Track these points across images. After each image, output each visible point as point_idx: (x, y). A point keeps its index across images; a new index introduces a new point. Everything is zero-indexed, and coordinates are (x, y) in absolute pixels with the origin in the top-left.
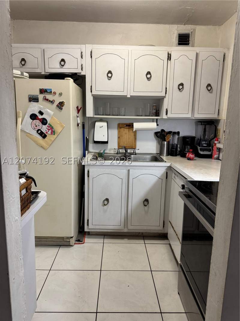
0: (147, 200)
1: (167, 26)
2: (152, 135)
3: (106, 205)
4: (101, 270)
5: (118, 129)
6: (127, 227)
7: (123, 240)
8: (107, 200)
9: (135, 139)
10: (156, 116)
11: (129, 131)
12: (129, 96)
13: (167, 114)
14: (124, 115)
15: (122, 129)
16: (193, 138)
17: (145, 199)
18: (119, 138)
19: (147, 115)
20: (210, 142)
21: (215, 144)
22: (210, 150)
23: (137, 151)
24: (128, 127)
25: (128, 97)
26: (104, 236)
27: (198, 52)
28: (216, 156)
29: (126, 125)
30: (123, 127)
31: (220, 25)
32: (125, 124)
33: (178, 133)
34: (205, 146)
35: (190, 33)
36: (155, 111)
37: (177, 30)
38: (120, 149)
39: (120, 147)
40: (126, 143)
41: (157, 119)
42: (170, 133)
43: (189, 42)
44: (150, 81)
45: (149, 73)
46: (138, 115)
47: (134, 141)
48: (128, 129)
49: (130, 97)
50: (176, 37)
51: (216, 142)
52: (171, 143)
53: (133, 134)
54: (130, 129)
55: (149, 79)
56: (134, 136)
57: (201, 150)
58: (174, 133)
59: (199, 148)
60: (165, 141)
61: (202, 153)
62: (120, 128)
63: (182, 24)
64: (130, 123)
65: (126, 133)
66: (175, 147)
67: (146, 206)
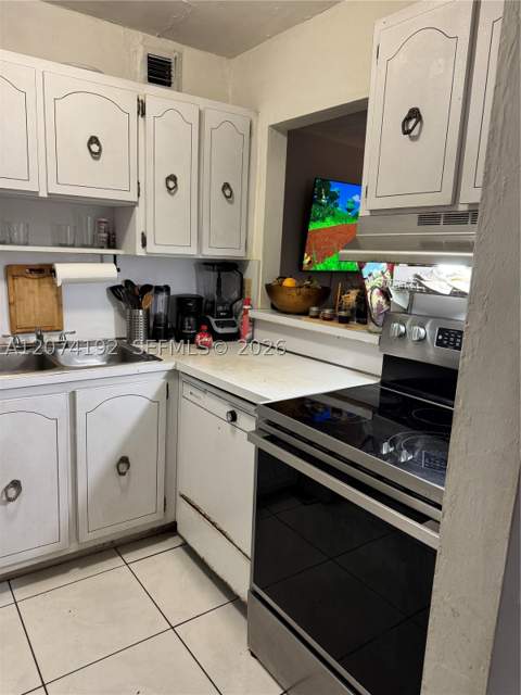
0: (124, 460)
1: (120, 30)
2: (102, 295)
3: (14, 499)
4: (44, 685)
5: (6, 279)
6: (78, 540)
7: (67, 574)
8: (16, 484)
9: (60, 305)
10: (110, 247)
11: (39, 285)
12: (43, 194)
13: (144, 245)
14: (26, 244)
15: (21, 280)
16: (198, 299)
17: (119, 457)
18: (10, 304)
19: (85, 243)
20: (231, 306)
21: (246, 312)
22: (233, 324)
23: (69, 338)
24: (36, 276)
25: (41, 195)
26: (9, 580)
27: (202, 108)
28: (248, 336)
29: (31, 270)
30: (22, 276)
31: (230, 58)
32: (26, 266)
33: (167, 289)
34: (223, 317)
35: (173, 61)
36: (105, 235)
37: (145, 46)
38: (19, 335)
39: (16, 329)
40: (33, 318)
41: (115, 256)
42: (147, 288)
43: (170, 78)
44: (100, 161)
45: (93, 140)
46: (64, 242)
47: (56, 312)
48: (36, 281)
49: (46, 196)
50: (142, 62)
51: (246, 307)
52: (152, 312)
53: (51, 294)
54: (42, 280)
55: (96, 155)
56: (55, 299)
57: (218, 324)
58: (159, 289)
59: (213, 320)
60: (140, 308)
61: (220, 330)
62: (14, 277)
63: (153, 34)
64: (41, 265)
65: (33, 292)
66: (163, 322)
67: (124, 474)
